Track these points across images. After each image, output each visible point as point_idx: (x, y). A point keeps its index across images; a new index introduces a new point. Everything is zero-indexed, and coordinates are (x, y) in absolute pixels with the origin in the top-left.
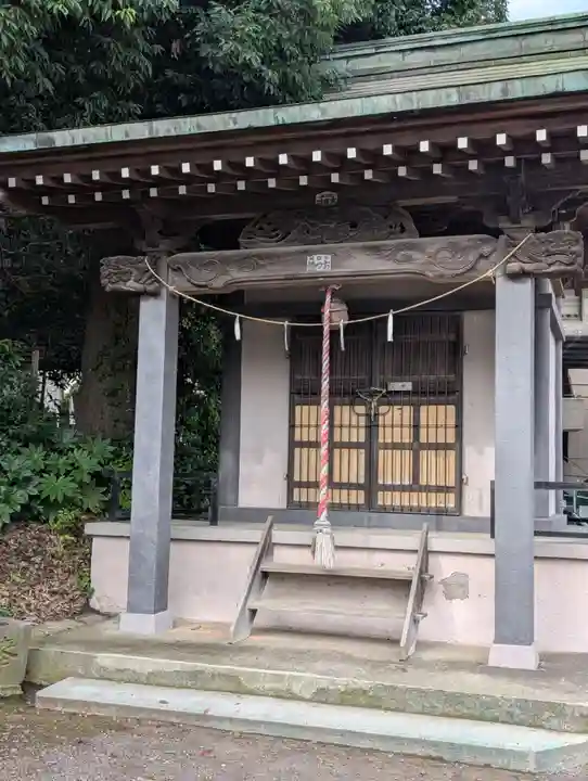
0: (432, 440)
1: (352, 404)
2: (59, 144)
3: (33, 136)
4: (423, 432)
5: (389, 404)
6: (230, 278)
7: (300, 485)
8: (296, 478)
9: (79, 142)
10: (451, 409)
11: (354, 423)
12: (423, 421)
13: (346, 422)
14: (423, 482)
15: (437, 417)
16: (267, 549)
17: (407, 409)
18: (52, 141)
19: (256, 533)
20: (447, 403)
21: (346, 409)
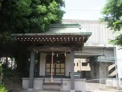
4: (61, 67)
8: (47, 72)
10: (64, 64)
14: (61, 72)
16: (44, 80)
17: (59, 64)
19: (42, 79)
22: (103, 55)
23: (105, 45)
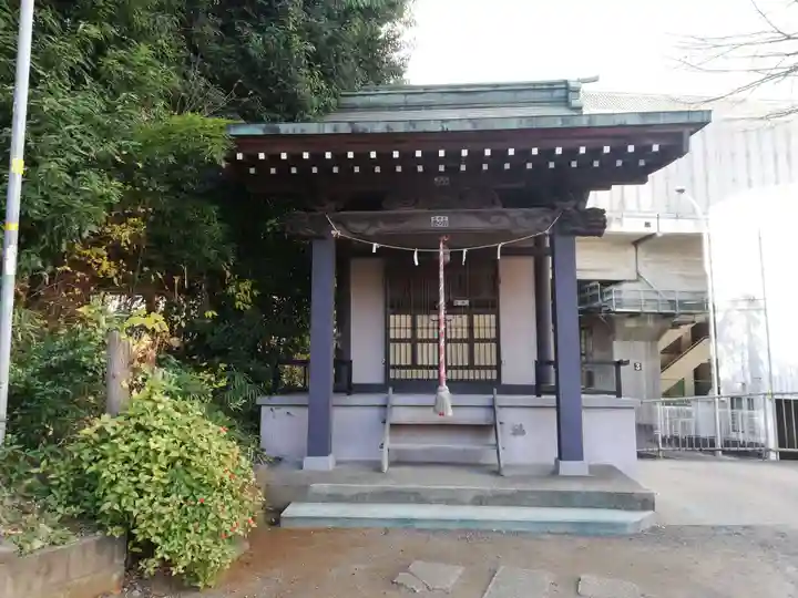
0: (482, 337)
1: (428, 314)
2: (282, 132)
3: (264, 125)
4: (476, 331)
5: (453, 314)
6: (378, 229)
7: (394, 367)
8: (392, 363)
9: (298, 132)
10: (493, 317)
11: (431, 325)
12: (476, 324)
13: (425, 325)
14: (476, 363)
15: (483, 322)
17: (465, 317)
18: (278, 129)
20: (490, 313)
21: (425, 317)
22: (634, 277)
23: (647, 225)
